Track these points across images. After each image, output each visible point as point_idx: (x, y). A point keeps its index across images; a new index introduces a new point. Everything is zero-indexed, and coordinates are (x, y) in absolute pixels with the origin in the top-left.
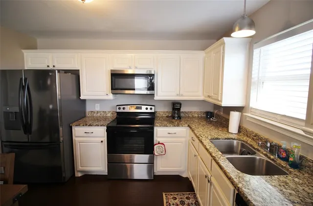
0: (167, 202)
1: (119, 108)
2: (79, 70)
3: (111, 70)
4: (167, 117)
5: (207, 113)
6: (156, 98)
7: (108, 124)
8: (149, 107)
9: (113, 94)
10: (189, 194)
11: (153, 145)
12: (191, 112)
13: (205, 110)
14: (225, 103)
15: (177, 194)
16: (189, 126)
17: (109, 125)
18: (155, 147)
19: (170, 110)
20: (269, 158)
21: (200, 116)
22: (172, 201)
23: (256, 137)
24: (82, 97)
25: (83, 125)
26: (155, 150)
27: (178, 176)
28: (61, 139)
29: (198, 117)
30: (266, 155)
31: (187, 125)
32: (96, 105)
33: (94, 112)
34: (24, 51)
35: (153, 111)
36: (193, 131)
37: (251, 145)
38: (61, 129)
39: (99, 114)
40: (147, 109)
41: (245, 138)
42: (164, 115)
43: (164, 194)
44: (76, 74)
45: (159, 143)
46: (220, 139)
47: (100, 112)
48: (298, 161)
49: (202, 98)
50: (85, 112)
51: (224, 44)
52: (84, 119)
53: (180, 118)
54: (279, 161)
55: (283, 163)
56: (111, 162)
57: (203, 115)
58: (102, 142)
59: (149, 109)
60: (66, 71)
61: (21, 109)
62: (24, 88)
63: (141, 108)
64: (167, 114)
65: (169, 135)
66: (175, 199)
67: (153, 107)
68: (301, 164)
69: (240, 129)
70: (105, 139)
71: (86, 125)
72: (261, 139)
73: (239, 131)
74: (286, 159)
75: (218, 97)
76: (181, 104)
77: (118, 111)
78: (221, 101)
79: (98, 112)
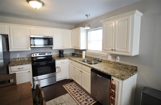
1: (33, 55)
2: (8, 35)
4: (57, 57)
5: (73, 54)
6: (53, 48)
8: (49, 53)
11: (55, 69)
12: (67, 54)
13: (71, 53)
14: (81, 49)
18: (56, 69)
19: (58, 54)
20: (95, 62)
21: (70, 55)
23: (91, 58)
24: (10, 51)
25: (17, 65)
27: (65, 79)
30: (94, 61)
31: (68, 58)
32: (17, 54)
33: (16, 59)
35: (51, 55)
36: (71, 59)
37: (90, 60)
40: (48, 54)
41: (87, 59)
43: (63, 86)
45: (58, 67)
47: (20, 58)
48: (100, 60)
49: (71, 48)
51: (80, 29)
53: (63, 56)
54: (97, 62)
55: (98, 62)
58: (29, 72)
59: (49, 54)
63: (45, 54)
64: (57, 56)
65: (62, 63)
66: (68, 85)
67: (51, 53)
68: (101, 61)
69: (86, 56)
70: (31, 70)
71: (19, 65)
72: (92, 58)
73: (85, 57)
74: (98, 61)
75: (79, 47)
76: (63, 51)
78: (80, 48)
79: (19, 58)
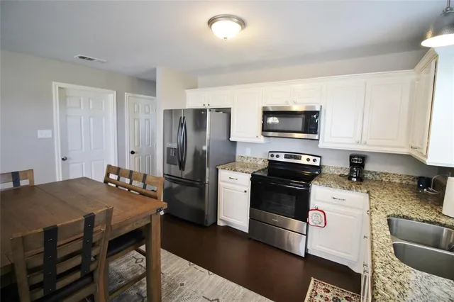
0: (313, 290)
1: (272, 156)
2: (231, 108)
3: (264, 107)
4: (340, 175)
5: (420, 179)
6: (321, 145)
7: (254, 172)
8: (312, 158)
9: (264, 136)
10: (353, 295)
11: (307, 210)
12: (386, 174)
15: (333, 288)
16: (368, 192)
17: (256, 174)
18: (311, 213)
21: (404, 182)
22: (320, 292)
24: (231, 139)
25: (228, 170)
26: (310, 217)
28: (207, 180)
29: (401, 184)
31: (366, 191)
32: (247, 149)
33: (244, 158)
34: (187, 91)
35: (317, 164)
36: (370, 199)
38: (207, 170)
39: (249, 161)
40: (308, 160)
42: (336, 173)
43: (313, 279)
44: (227, 112)
45: (317, 209)
46: (412, 219)
47: (250, 158)
50: (234, 157)
52: (233, 164)
53: (360, 179)
56: (253, 219)
57: (411, 183)
58: (245, 192)
59: (311, 160)
60: (218, 110)
61: (178, 146)
62: (182, 124)
63: (299, 158)
64: (342, 172)
65: (334, 201)
66: (328, 291)
67: (318, 159)
70: (249, 189)
71: (231, 169)
75: (423, 149)
76: (364, 158)
77: (270, 158)
79: (248, 158)
